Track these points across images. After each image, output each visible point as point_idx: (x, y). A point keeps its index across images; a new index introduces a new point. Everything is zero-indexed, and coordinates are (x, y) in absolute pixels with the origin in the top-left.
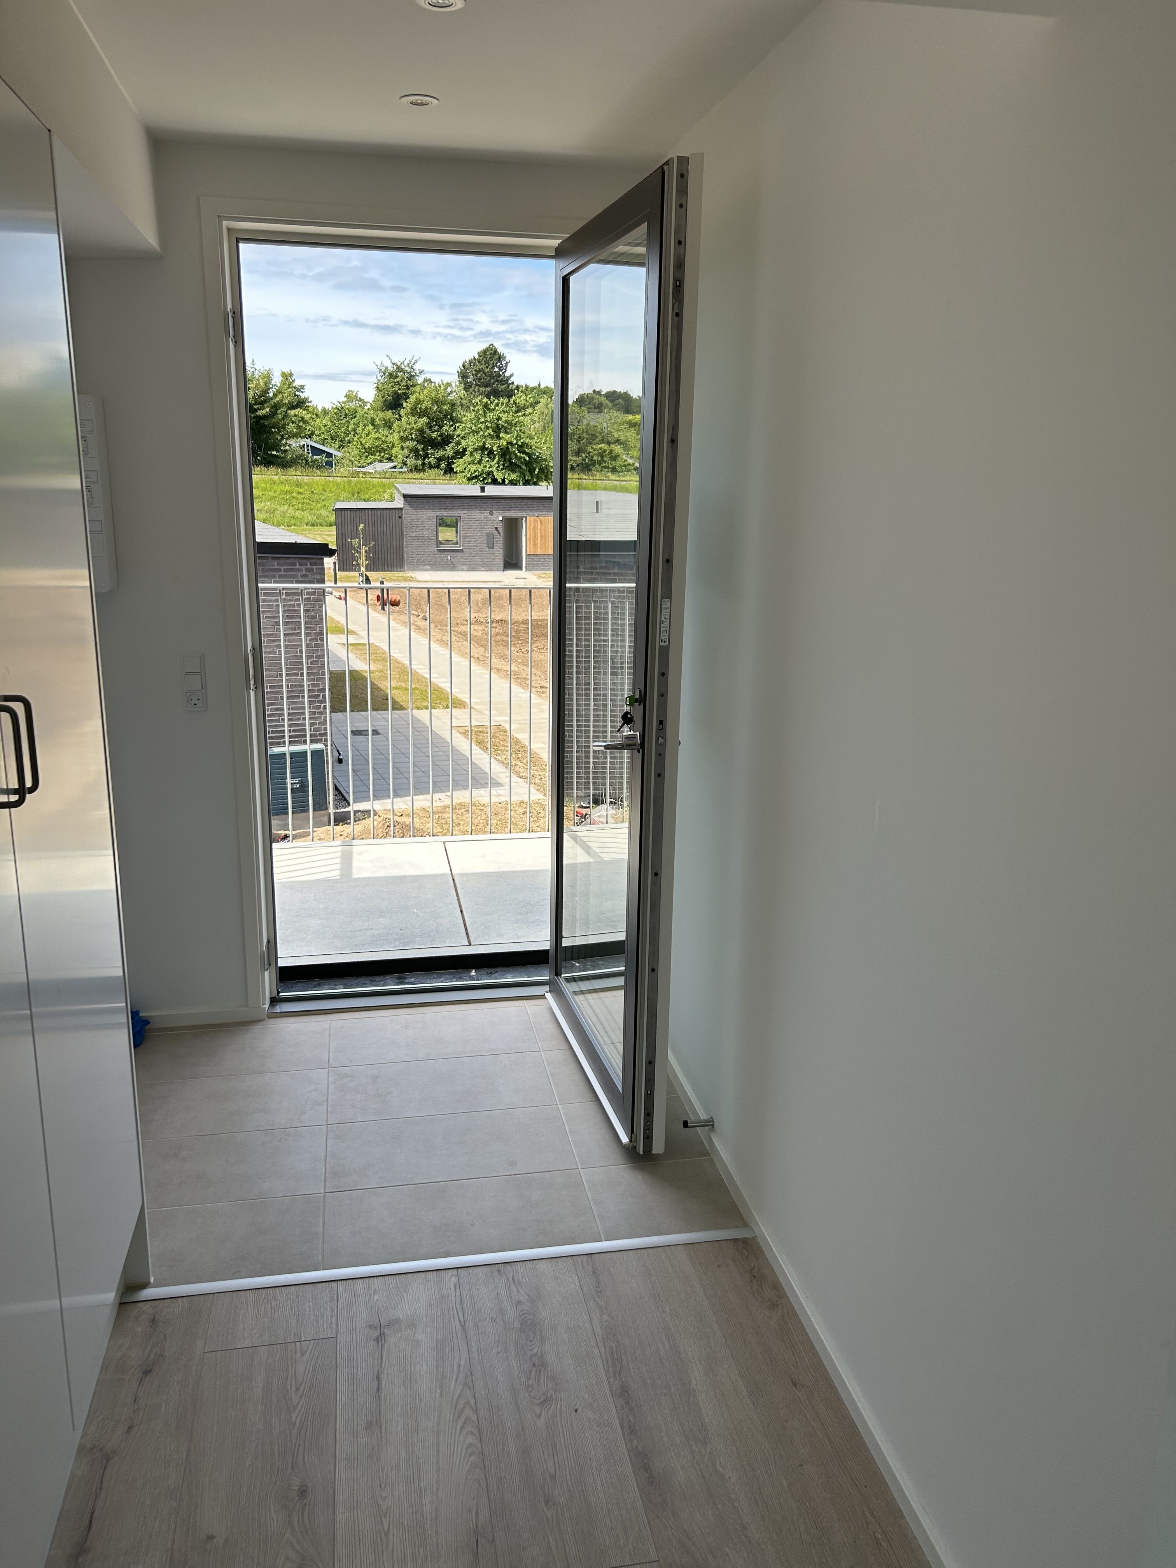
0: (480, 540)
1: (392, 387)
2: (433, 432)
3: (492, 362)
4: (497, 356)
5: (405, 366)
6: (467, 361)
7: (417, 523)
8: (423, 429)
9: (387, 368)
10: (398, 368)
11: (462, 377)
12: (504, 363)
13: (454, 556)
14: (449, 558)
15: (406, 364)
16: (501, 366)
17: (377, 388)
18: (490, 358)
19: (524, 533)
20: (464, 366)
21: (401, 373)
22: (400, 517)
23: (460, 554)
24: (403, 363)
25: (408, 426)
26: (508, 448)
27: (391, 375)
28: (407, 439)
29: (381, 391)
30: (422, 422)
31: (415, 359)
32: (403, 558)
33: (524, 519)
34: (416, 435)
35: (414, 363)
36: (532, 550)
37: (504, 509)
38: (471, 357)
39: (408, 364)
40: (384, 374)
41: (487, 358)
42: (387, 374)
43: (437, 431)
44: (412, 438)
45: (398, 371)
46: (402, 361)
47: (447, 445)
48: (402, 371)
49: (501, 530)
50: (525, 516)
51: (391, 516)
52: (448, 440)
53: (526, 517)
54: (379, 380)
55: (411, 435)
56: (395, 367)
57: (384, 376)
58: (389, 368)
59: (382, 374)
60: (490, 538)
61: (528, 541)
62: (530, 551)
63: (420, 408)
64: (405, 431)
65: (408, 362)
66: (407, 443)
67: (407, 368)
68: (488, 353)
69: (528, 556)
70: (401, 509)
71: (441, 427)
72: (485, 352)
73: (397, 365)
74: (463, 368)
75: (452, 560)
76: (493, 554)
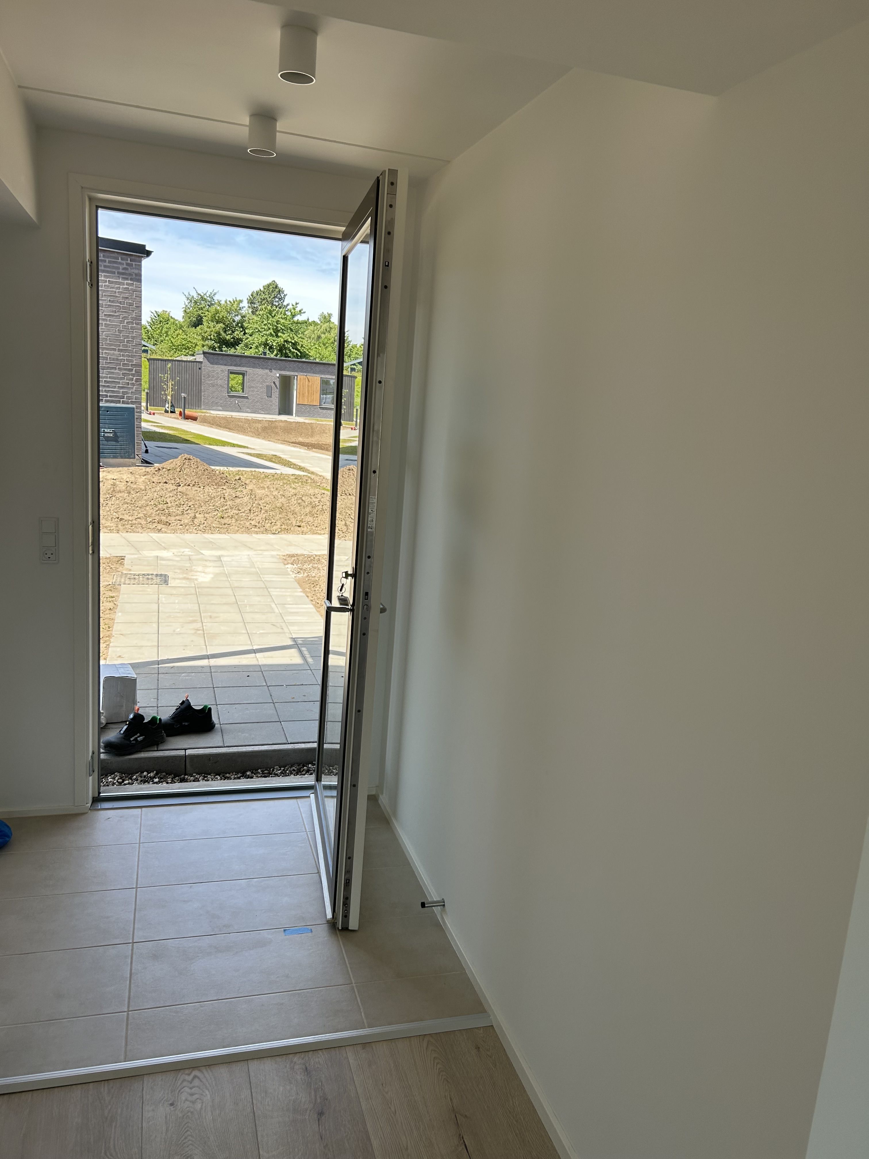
0: (261, 390)
1: (197, 311)
2: (227, 335)
3: (274, 293)
4: (277, 290)
5: (207, 297)
6: (255, 292)
7: (213, 374)
8: (219, 332)
9: (193, 297)
10: (202, 297)
11: (250, 303)
12: (282, 295)
13: (240, 401)
14: (237, 402)
15: (208, 295)
16: (280, 297)
17: (185, 311)
18: (272, 290)
19: (295, 388)
20: (252, 295)
21: (204, 302)
22: (200, 369)
23: (246, 400)
24: (205, 294)
25: (208, 330)
26: (284, 345)
27: (196, 302)
28: (207, 339)
29: (188, 313)
30: (219, 327)
31: (214, 292)
32: (201, 400)
33: (296, 377)
34: (214, 336)
35: (214, 295)
36: (301, 400)
37: (280, 369)
38: (258, 289)
39: (210, 295)
40: (191, 301)
41: (270, 290)
42: (193, 301)
43: (231, 334)
44: (211, 338)
45: (202, 300)
46: (205, 293)
47: (238, 346)
48: (205, 300)
49: (278, 384)
50: (297, 374)
51: (193, 366)
52: (238, 342)
53: (297, 376)
54: (187, 306)
55: (210, 336)
56: (200, 297)
57: (190, 303)
58: (195, 297)
59: (189, 301)
60: (269, 389)
61: (298, 393)
62: (299, 401)
63: (218, 317)
64: (206, 332)
65: (210, 294)
66: (207, 342)
67: (208, 298)
68: (271, 287)
69: (297, 405)
70: (201, 362)
71: (233, 332)
72: (269, 286)
73: (201, 295)
74: (251, 297)
75: (239, 404)
76: (271, 402)
